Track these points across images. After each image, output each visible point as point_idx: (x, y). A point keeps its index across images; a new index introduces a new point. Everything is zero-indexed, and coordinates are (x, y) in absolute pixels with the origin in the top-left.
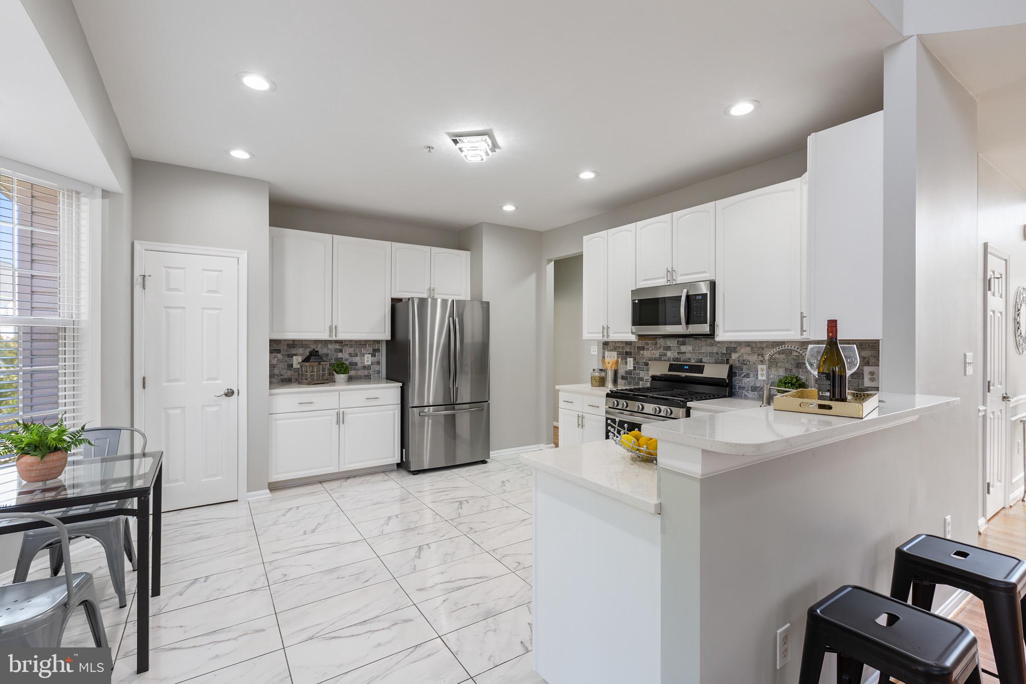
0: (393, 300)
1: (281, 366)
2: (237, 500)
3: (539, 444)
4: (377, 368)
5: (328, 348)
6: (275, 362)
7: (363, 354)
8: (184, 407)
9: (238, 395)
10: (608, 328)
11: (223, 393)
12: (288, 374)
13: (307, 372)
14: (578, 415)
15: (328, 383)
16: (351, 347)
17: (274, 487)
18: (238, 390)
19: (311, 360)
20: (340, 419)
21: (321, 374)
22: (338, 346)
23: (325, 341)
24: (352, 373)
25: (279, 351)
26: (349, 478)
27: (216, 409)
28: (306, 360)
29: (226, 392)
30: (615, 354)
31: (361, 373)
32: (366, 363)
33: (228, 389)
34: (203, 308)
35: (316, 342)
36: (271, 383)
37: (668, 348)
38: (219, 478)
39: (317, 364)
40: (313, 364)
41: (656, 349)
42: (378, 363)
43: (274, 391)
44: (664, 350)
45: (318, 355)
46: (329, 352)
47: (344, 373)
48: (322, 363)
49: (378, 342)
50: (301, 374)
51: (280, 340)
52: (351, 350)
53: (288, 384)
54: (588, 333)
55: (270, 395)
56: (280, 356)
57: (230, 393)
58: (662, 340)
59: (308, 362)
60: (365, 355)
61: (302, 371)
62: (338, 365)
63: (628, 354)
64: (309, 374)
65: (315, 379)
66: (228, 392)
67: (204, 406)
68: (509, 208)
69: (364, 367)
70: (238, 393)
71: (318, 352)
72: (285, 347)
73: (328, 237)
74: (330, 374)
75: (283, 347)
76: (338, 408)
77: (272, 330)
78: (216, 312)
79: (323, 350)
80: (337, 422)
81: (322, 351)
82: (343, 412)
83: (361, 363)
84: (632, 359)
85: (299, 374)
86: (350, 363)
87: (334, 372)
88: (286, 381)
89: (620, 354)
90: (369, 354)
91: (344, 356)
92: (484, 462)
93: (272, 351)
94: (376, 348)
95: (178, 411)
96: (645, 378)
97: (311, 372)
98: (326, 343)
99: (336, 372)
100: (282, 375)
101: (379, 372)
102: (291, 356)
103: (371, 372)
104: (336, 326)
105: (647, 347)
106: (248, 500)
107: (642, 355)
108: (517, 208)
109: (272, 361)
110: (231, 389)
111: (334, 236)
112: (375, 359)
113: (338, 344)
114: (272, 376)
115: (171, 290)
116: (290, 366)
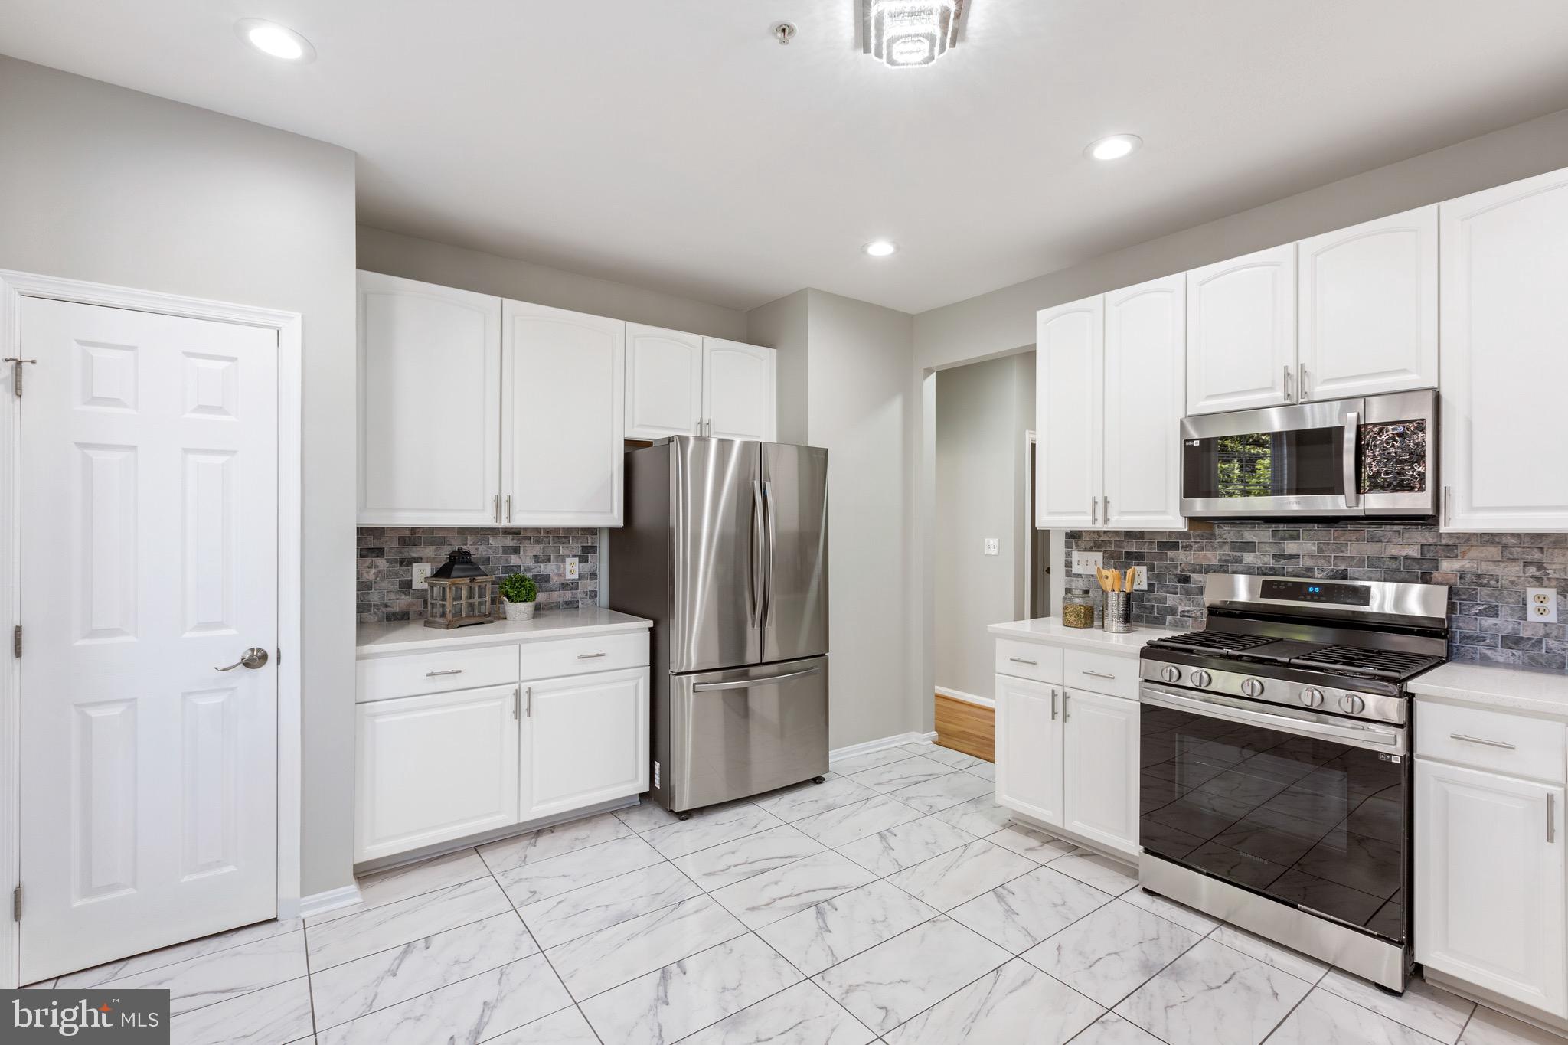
0: (629, 443)
1: (385, 584)
2: (275, 920)
3: (907, 732)
4: (588, 585)
5: (489, 546)
6: (370, 576)
7: (563, 556)
8: (134, 699)
9: (278, 663)
10: (1106, 502)
11: (240, 661)
12: (401, 602)
13: (444, 599)
14: (1053, 691)
15: (492, 622)
16: (538, 542)
17: (366, 874)
18: (278, 651)
19: (454, 574)
20: (522, 705)
21: (476, 603)
22: (509, 541)
23: (482, 529)
24: (541, 597)
25: (380, 553)
26: (539, 833)
27: (219, 699)
28: (443, 572)
29: (247, 657)
30: (1098, 556)
31: (558, 596)
32: (569, 576)
33: (252, 650)
34: (186, 451)
35: (463, 532)
36: (361, 623)
37: (1250, 546)
38: (231, 869)
39: (467, 580)
40: (459, 581)
41: (1214, 549)
42: (593, 575)
43: (368, 649)
44: (1233, 549)
45: (469, 562)
46: (491, 553)
47: (525, 601)
48: (479, 579)
49: (592, 532)
50: (432, 604)
51: (384, 528)
52: (538, 550)
53: (402, 626)
54: (1050, 513)
55: (358, 658)
56: (382, 563)
57: (256, 660)
58: (1227, 528)
59: (448, 577)
60: (567, 559)
61: (432, 598)
62: (513, 583)
63: (1136, 558)
64: (449, 604)
65: (463, 614)
66: (252, 658)
67: (189, 693)
68: (881, 249)
69: (565, 585)
70: (279, 658)
71: (469, 554)
72: (395, 544)
73: (493, 301)
74: (493, 601)
75: (390, 544)
76: (517, 680)
77: (363, 506)
78: (220, 460)
79: (477, 549)
80: (515, 712)
81: (478, 551)
82: (529, 689)
83: (559, 575)
84: (1143, 569)
85: (426, 602)
86: (536, 577)
87: (505, 598)
88: (398, 619)
89: (1111, 557)
90: (574, 556)
91: (523, 561)
92: (818, 780)
93: (364, 553)
94: (589, 544)
95: (116, 711)
96: (1180, 609)
97: (454, 599)
98: (483, 534)
99: (509, 598)
100: (386, 606)
101: (594, 595)
102: (406, 563)
103: (579, 594)
104: (509, 497)
105: (1186, 543)
106: (303, 915)
107: (1172, 559)
108: (898, 248)
109: (366, 575)
110: (259, 650)
111: (506, 301)
112: (587, 567)
113: (509, 537)
114: (362, 608)
115: (95, 400)
116: (407, 585)
